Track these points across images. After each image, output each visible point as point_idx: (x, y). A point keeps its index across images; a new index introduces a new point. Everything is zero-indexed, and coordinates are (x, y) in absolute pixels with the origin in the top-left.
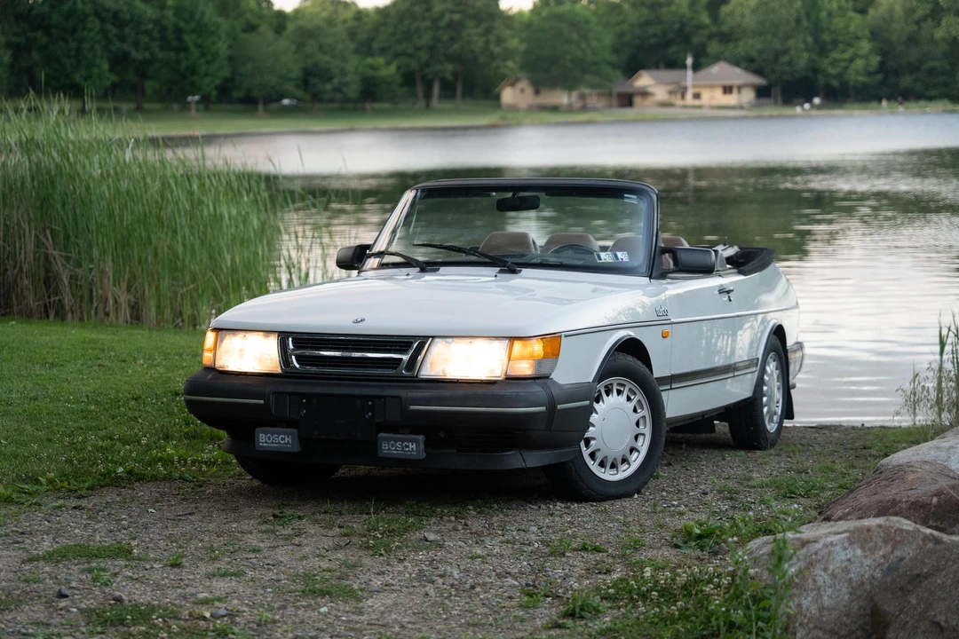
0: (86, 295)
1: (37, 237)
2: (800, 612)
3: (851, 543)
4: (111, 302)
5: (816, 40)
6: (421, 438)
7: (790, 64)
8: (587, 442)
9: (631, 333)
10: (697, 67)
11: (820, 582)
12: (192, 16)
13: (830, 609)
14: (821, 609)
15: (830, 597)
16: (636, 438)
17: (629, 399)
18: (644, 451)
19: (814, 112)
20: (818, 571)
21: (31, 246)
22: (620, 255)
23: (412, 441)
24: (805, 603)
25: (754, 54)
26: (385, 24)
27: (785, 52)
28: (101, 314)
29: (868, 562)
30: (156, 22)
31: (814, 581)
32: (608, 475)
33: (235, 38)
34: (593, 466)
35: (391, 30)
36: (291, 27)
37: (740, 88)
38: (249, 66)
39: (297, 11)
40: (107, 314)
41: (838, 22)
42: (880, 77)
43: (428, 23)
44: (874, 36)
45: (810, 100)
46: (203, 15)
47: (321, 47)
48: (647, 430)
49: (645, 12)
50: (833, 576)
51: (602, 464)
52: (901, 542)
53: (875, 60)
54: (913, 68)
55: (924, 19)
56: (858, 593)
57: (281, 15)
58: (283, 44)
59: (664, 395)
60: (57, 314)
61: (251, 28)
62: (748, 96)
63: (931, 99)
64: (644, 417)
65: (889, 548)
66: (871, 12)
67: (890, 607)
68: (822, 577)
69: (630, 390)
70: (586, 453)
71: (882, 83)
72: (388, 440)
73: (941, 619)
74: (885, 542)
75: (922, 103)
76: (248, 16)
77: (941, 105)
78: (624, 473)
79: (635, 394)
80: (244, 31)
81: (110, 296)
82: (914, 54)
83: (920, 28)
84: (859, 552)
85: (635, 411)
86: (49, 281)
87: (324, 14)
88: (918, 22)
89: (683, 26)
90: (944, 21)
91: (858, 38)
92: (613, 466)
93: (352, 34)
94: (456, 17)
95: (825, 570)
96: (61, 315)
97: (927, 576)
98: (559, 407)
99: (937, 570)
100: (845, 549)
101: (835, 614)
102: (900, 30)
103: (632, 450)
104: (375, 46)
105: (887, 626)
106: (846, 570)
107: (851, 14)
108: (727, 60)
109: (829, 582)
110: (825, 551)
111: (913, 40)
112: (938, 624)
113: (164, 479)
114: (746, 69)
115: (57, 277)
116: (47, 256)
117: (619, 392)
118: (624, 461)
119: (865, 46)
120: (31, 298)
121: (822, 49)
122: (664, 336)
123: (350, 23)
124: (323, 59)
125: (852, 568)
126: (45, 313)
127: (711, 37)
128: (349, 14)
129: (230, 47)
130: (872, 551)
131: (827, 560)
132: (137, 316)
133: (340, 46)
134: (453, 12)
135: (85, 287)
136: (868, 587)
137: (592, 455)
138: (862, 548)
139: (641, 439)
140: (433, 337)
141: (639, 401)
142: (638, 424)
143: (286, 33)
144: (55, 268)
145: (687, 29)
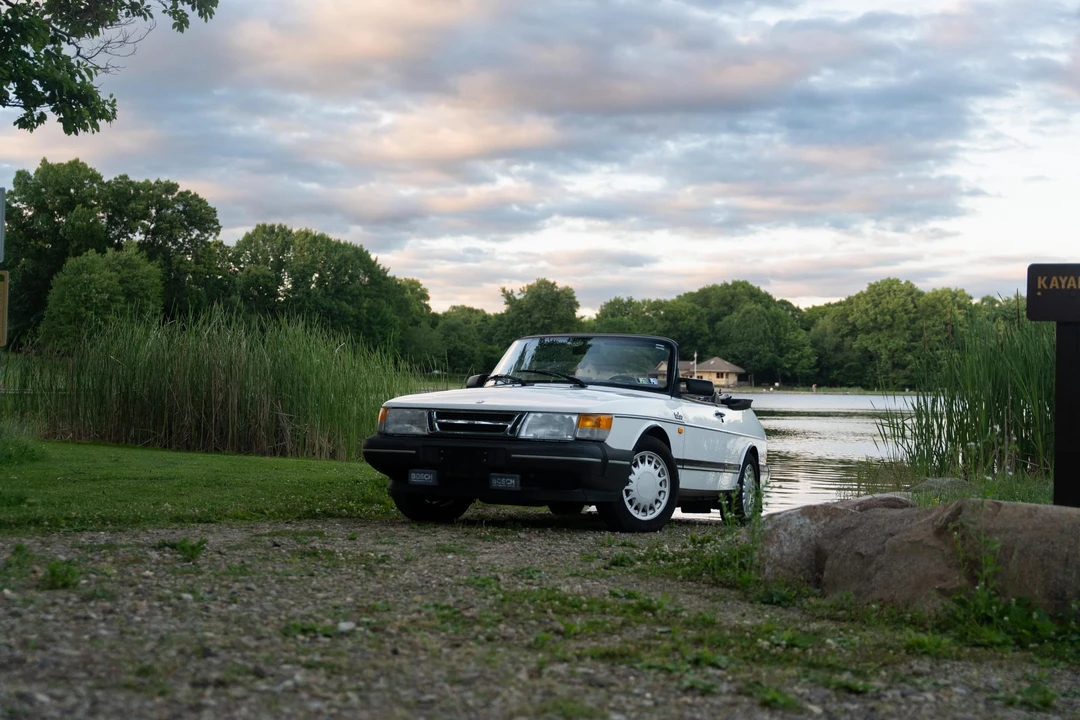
0: (302, 443)
1: (272, 405)
2: (768, 556)
3: (803, 515)
4: (317, 447)
5: (777, 345)
6: (518, 476)
7: (759, 361)
8: (628, 492)
9: (659, 424)
10: (700, 360)
11: (782, 538)
12: (378, 313)
13: (789, 555)
14: (782, 554)
15: (788, 547)
16: (660, 493)
17: (656, 467)
18: (664, 502)
19: (776, 392)
20: (781, 531)
21: (267, 409)
22: (652, 380)
23: (512, 478)
24: (771, 550)
25: (737, 353)
26: (501, 325)
27: (757, 353)
28: (310, 454)
29: (813, 527)
30: (355, 317)
31: (778, 537)
32: (640, 516)
33: (405, 330)
34: (631, 510)
35: (505, 328)
36: (441, 323)
37: (727, 374)
38: (413, 347)
39: (445, 314)
40: (314, 454)
41: (791, 336)
42: (817, 370)
43: (529, 325)
44: (814, 344)
45: (772, 385)
46: (385, 313)
47: (459, 337)
48: (667, 490)
49: (668, 323)
50: (791, 534)
51: (636, 508)
52: (835, 516)
53: (814, 359)
54: (839, 366)
55: (847, 335)
56: (807, 546)
57: (435, 315)
58: (436, 334)
59: (679, 471)
60: (281, 454)
61: (416, 323)
62: (733, 379)
63: (850, 386)
64: (665, 480)
65: (828, 519)
66: (813, 330)
67: (829, 546)
68: (783, 535)
69: (657, 461)
70: (626, 500)
71: (819, 375)
72: (496, 477)
73: (862, 550)
74: (825, 515)
75: (845, 388)
76: (414, 315)
77: (857, 389)
78: (650, 516)
79: (659, 464)
80: (411, 325)
81: (317, 442)
82: (839, 357)
83: (843, 341)
84: (808, 521)
85: (659, 475)
86: (278, 434)
87: (463, 317)
88: (842, 336)
89: (692, 333)
90: (859, 337)
91: (804, 345)
92: (644, 511)
93: (480, 330)
94: (547, 321)
95: (785, 530)
96: (283, 454)
97: (853, 529)
98: (610, 461)
99: (860, 524)
100: (799, 518)
101: (791, 558)
102: (831, 341)
103: (657, 501)
104: (494, 338)
105: (826, 558)
106: (799, 531)
107: (800, 330)
108: (720, 356)
109: (788, 537)
110: (785, 519)
111: (838, 348)
112: (860, 554)
113: (347, 516)
114: (732, 362)
115: (283, 430)
116: (277, 415)
117: (650, 462)
118: (651, 508)
119: (808, 350)
120: (265, 443)
121: (782, 352)
122: (680, 432)
123: (479, 323)
124: (461, 344)
125: (804, 530)
126: (273, 453)
127: (710, 341)
128: (479, 318)
129: (401, 334)
130: (817, 520)
131: (787, 525)
132: (333, 455)
133: (472, 336)
134: (545, 318)
135: (302, 437)
136: (813, 543)
137: (631, 502)
138: (810, 518)
139: (662, 494)
140: (529, 412)
141: (662, 469)
142: (661, 484)
143: (438, 327)
144: (282, 424)
145: (695, 335)
